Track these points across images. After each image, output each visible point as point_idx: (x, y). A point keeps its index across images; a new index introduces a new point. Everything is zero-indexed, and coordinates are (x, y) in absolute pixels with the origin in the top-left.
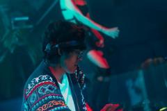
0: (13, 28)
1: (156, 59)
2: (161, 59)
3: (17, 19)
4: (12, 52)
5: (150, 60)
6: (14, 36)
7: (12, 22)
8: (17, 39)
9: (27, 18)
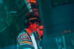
0: (10, 16)
1: (68, 31)
2: (70, 31)
3: (12, 12)
4: (9, 25)
5: (65, 31)
6: (10, 19)
7: (10, 13)
8: (11, 20)
9: (16, 12)
